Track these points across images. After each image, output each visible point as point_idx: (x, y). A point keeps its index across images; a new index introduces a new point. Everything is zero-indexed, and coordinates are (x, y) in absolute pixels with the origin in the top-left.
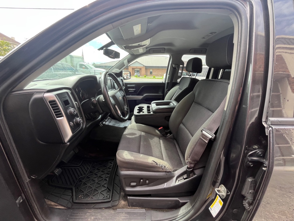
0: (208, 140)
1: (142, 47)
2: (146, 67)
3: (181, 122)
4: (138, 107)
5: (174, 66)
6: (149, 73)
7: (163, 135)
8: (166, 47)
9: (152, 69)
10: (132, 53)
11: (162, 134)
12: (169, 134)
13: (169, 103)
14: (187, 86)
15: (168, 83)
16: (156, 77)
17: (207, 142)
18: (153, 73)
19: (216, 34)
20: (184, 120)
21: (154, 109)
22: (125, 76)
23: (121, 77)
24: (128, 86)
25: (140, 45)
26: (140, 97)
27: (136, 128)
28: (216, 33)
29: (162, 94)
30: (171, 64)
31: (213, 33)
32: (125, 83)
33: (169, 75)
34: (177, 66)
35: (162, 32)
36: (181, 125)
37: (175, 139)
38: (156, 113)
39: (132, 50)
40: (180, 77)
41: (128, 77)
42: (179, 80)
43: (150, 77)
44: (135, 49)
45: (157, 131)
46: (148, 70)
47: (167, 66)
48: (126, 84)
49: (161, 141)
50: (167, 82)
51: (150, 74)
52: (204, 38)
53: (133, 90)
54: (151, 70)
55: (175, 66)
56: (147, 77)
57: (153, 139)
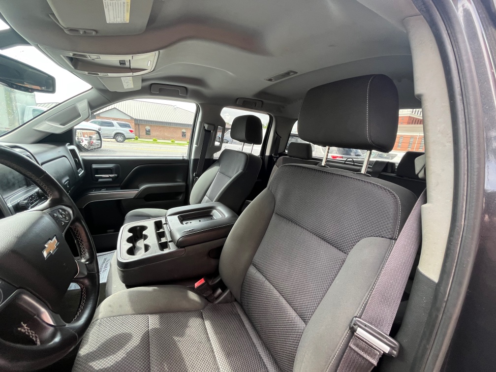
0: (378, 357)
1: (131, 74)
2: (136, 120)
3: (251, 262)
4: (130, 230)
5: (206, 126)
6: (143, 133)
7: (206, 298)
8: (190, 87)
9: (151, 126)
10: (102, 88)
11: (204, 297)
12: (219, 291)
13: (211, 211)
14: (240, 171)
15: (195, 160)
16: (158, 141)
17: (375, 363)
18: (153, 133)
19: (296, 75)
20: (257, 259)
21: (178, 236)
22: (84, 138)
23: (71, 144)
24: (94, 166)
25: (127, 65)
26: (131, 193)
27: (128, 308)
28: (296, 73)
29: (183, 181)
30: (201, 123)
31: (292, 74)
32: (84, 160)
33: (197, 144)
34: (213, 127)
35: (190, 43)
36: (252, 270)
37: (236, 300)
38: (184, 247)
39: (101, 74)
40: (219, 148)
41: (94, 141)
42: (217, 155)
43: (146, 140)
44: (110, 75)
45: (193, 296)
46: (140, 127)
47: (192, 123)
48: (88, 163)
49: (208, 324)
50: (192, 157)
51: (147, 134)
52: (270, 80)
53: (110, 177)
54: (148, 128)
55: (208, 127)
56: (139, 139)
57: (188, 331)
